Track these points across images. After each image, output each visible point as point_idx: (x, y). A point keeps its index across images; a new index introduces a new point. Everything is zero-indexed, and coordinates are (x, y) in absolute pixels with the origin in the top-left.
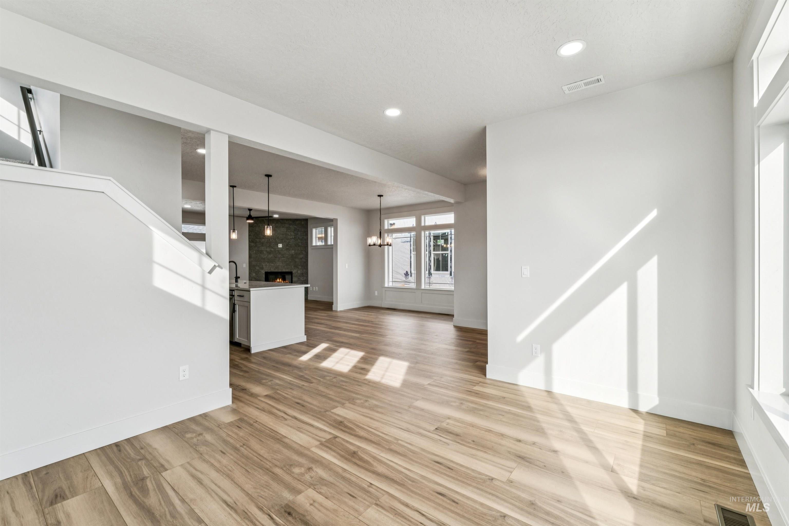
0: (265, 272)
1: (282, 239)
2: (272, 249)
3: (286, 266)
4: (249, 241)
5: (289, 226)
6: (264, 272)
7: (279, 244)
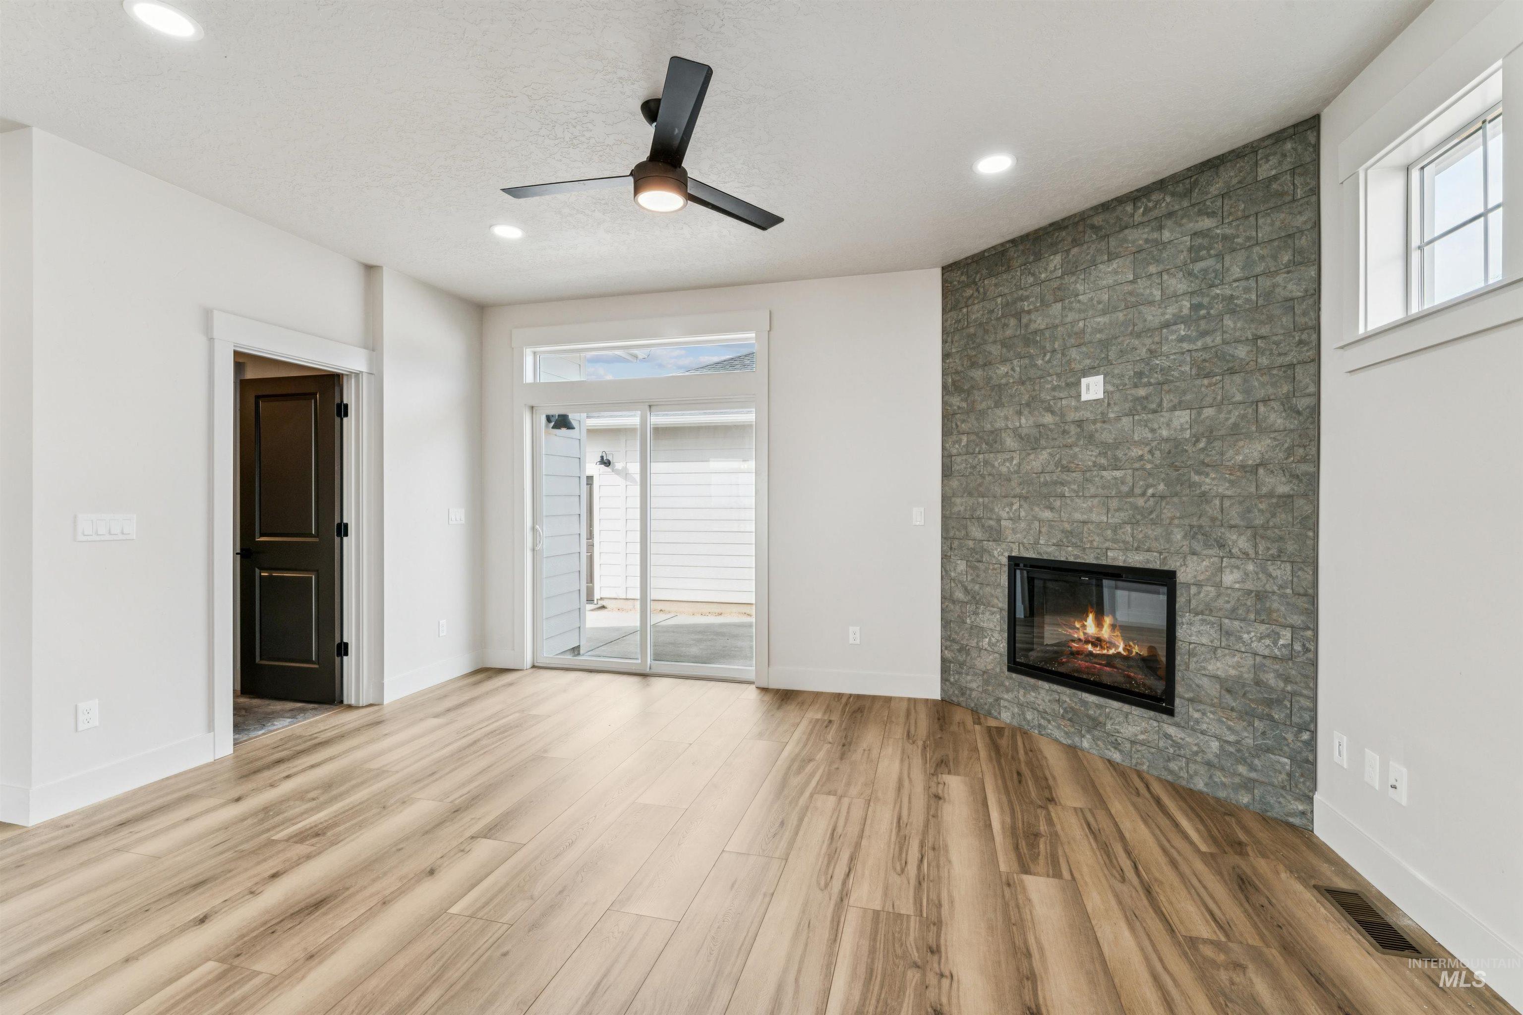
0: (1010, 558)
1: (1105, 344)
2: (1048, 419)
3: (1128, 528)
4: (944, 387)
5: (1155, 235)
6: (1005, 561)
7: (1084, 381)
